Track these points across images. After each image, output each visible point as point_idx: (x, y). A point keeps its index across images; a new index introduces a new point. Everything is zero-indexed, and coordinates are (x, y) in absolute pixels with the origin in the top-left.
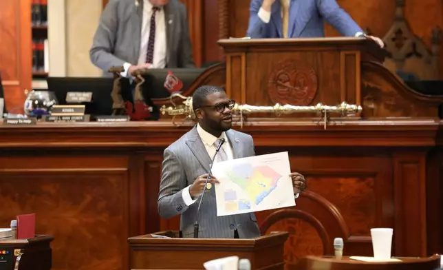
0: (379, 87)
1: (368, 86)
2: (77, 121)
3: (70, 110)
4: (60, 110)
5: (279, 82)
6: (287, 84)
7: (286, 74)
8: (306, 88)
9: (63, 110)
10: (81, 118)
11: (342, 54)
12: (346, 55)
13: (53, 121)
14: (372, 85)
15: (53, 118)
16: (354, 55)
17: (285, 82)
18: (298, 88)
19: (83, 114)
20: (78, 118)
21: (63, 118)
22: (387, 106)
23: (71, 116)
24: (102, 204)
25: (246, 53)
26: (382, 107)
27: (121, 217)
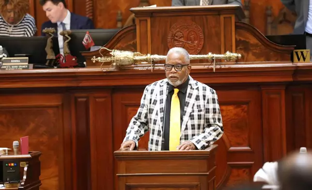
0: (247, 40)
1: (240, 40)
2: (23, 69)
3: (17, 61)
4: (9, 61)
5: (176, 38)
6: (182, 39)
7: (181, 32)
8: (196, 42)
9: (12, 61)
10: (27, 66)
11: (222, 17)
12: (224, 18)
13: (4, 69)
14: (242, 39)
15: (5, 67)
16: (231, 18)
17: (180, 38)
18: (190, 42)
19: (27, 64)
20: (24, 67)
21: (12, 67)
22: (254, 54)
23: (18, 65)
24: (43, 129)
25: (151, 17)
26: (250, 55)
27: (57, 138)
